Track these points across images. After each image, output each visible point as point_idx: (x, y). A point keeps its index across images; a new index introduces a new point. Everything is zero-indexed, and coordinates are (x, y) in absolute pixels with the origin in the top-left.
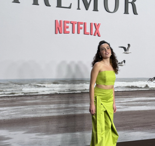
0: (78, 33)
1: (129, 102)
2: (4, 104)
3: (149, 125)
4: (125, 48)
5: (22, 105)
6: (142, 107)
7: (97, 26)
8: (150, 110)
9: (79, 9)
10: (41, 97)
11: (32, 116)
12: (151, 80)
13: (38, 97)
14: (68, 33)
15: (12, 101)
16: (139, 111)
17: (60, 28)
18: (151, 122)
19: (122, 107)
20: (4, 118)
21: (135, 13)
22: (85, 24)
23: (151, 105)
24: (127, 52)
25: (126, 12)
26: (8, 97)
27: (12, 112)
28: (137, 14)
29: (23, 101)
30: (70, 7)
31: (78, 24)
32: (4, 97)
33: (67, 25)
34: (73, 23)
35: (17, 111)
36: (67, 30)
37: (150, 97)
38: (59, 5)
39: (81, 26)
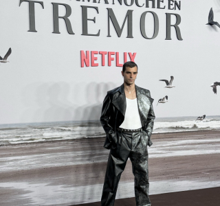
0: (109, 65)
1: (173, 146)
2: (21, 152)
3: (198, 173)
4: (167, 82)
5: (43, 153)
6: (190, 151)
7: (132, 56)
8: (199, 155)
9: (109, 36)
10: (65, 142)
11: (56, 165)
12: (200, 118)
13: (62, 143)
14: (97, 65)
15: (31, 148)
16: (186, 156)
17: (86, 60)
20: (22, 168)
21: (179, 38)
22: (117, 54)
23: (201, 149)
24: (170, 86)
25: (168, 37)
26: (27, 144)
27: (31, 161)
28: (182, 40)
29: (44, 148)
30: (98, 35)
31: (109, 54)
32: (21, 144)
33: (95, 56)
34: (102, 54)
35: (38, 160)
36: (95, 62)
38: (85, 32)
39: (112, 56)
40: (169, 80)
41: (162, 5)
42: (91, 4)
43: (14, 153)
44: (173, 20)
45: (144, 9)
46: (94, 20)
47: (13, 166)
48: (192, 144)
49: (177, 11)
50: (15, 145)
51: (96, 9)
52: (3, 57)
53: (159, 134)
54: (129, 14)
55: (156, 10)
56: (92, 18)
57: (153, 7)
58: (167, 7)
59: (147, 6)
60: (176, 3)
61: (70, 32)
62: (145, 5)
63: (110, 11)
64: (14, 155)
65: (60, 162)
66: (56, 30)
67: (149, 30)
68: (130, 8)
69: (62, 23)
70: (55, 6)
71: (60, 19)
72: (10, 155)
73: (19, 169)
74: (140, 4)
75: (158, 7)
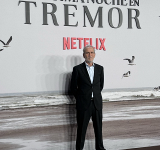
1: (135, 110)
2: (18, 115)
3: (156, 133)
4: (129, 60)
5: (34, 116)
6: (149, 115)
7: (102, 41)
8: (156, 118)
9: (85, 26)
10: (52, 107)
11: (44, 125)
12: (156, 89)
13: (49, 108)
14: (75, 48)
15: (26, 112)
16: (146, 119)
17: (68, 44)
18: (158, 130)
19: (128, 115)
20: (18, 128)
21: (138, 27)
22: (91, 40)
23: (157, 113)
24: (132, 64)
25: (130, 26)
26: (22, 108)
27: (25, 122)
28: (140, 28)
29: (35, 112)
30: (76, 25)
31: (85, 39)
32: (18, 108)
33: (74, 41)
34: (79, 40)
35: (30, 121)
36: (74, 46)
37: (156, 105)
38: (67, 24)
39: (87, 41)
40: (131, 59)
41: (125, 3)
42: (71, 3)
43: (13, 116)
44: (134, 14)
45: (111, 6)
46: (73, 15)
47: (12, 126)
48: (150, 109)
49: (136, 7)
50: (13, 109)
51: (75, 6)
52: (6, 43)
53: (123, 101)
54: (100, 10)
55: (120, 7)
56: (72, 13)
57: (118, 4)
58: (129, 4)
59: (114, 4)
60: (135, 1)
61: (55, 23)
62: (112, 3)
63: (85, 8)
64: (12, 117)
65: (47, 123)
66: (45, 23)
67: (115, 21)
68: (100, 5)
69: (49, 17)
70: (45, 5)
71: (48, 15)
72: (9, 117)
73: (16, 128)
74: (108, 2)
75: (122, 4)
